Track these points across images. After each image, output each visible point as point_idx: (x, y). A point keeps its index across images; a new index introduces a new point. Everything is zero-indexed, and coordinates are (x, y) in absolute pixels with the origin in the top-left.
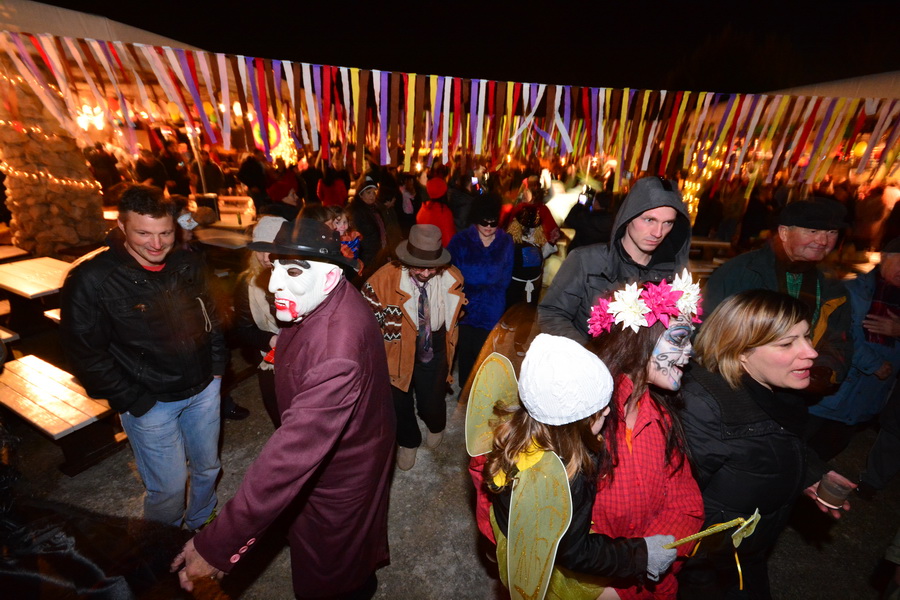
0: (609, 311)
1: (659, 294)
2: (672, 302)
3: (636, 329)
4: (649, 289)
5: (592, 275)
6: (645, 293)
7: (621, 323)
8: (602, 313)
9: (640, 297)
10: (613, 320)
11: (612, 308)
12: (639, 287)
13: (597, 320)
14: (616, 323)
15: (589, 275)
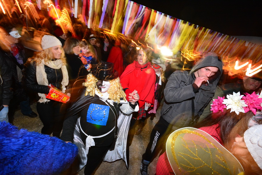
0: (223, 103)
1: (252, 98)
2: (258, 103)
3: (238, 113)
4: (247, 96)
5: (183, 81)
6: (244, 97)
7: (230, 109)
8: (219, 103)
9: (242, 99)
10: (225, 107)
11: (225, 102)
12: (241, 94)
13: (216, 106)
14: (227, 109)
15: (182, 81)
